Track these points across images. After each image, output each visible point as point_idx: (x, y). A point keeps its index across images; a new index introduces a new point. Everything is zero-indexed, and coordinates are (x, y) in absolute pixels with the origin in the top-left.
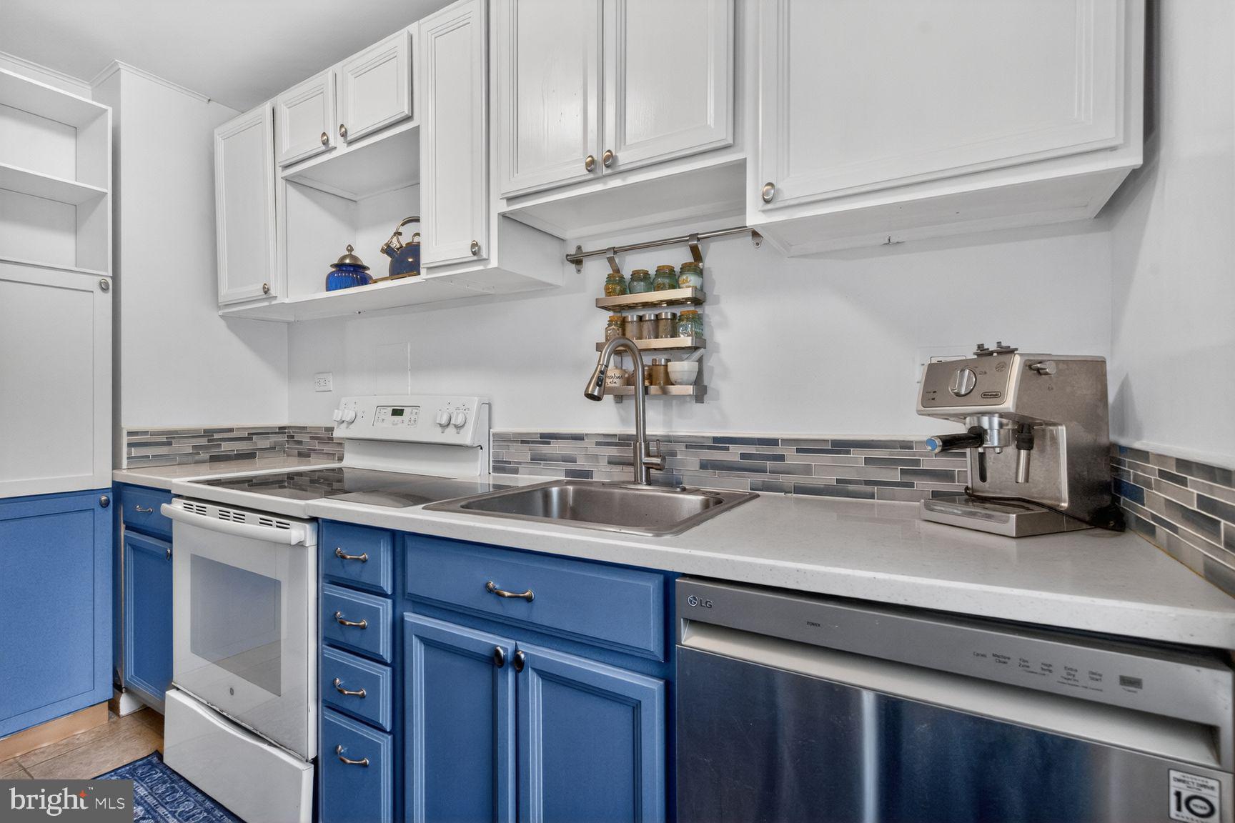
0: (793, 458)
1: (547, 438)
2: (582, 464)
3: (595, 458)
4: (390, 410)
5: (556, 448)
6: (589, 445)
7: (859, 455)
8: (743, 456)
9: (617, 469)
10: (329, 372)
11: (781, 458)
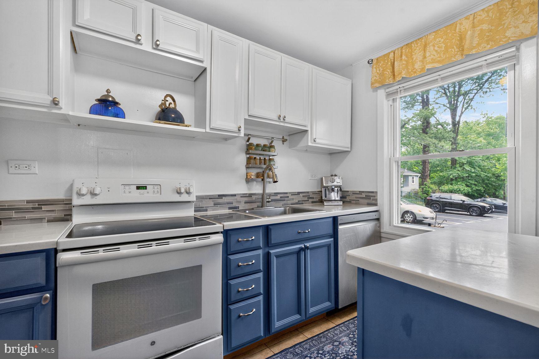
0: (291, 197)
1: (221, 196)
2: (235, 205)
3: (240, 202)
4: (135, 187)
5: (225, 200)
6: (238, 198)
7: (301, 195)
8: (281, 197)
9: (246, 205)
10: (36, 161)
11: (288, 197)
